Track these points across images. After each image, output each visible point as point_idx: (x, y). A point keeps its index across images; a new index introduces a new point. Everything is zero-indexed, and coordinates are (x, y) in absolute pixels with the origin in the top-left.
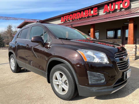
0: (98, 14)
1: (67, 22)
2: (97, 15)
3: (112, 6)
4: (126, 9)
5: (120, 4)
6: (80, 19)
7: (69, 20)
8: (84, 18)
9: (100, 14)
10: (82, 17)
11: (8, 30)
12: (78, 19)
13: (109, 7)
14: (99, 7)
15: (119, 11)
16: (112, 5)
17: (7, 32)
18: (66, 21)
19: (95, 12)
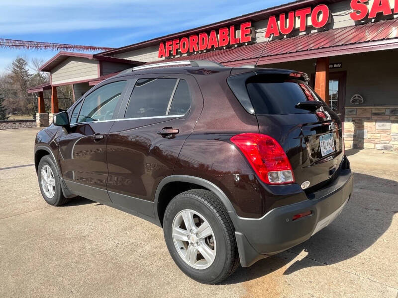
0: (254, 39)
1: (174, 56)
2: (250, 44)
3: (288, 20)
4: (321, 30)
5: (307, 16)
6: (208, 51)
7: (181, 54)
8: (216, 49)
9: (258, 41)
10: (213, 47)
11: (15, 72)
12: (202, 52)
13: (279, 22)
14: (256, 20)
15: (304, 33)
16: (287, 18)
17: (12, 77)
18: (171, 55)
19: (246, 35)
